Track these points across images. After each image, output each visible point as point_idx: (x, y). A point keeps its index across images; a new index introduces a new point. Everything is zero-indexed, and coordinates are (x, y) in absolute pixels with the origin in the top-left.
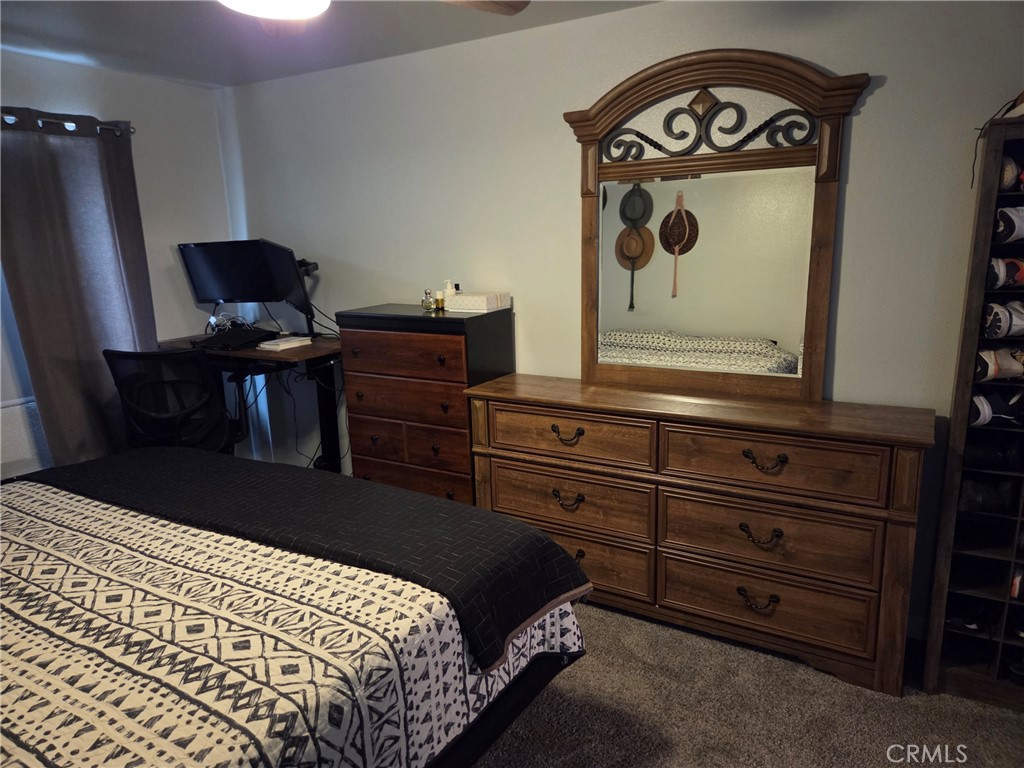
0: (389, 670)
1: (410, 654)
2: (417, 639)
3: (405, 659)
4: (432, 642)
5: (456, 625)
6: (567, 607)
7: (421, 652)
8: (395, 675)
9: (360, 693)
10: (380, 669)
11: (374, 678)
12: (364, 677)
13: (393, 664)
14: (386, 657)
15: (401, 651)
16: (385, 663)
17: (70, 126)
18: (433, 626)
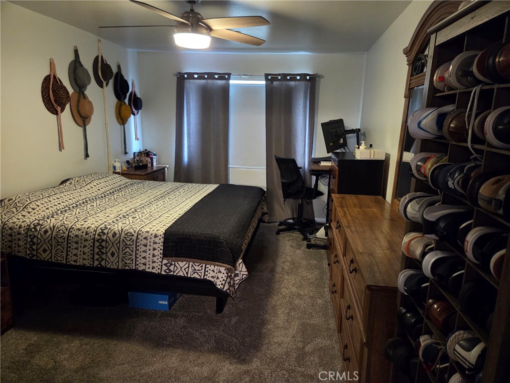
0: (133, 235)
1: (142, 236)
2: (147, 235)
3: (139, 236)
4: (151, 238)
5: (163, 240)
6: (222, 269)
7: (145, 238)
8: (134, 238)
9: (123, 234)
10: (131, 233)
11: (128, 234)
12: (126, 232)
13: (136, 235)
14: (135, 232)
15: (140, 234)
16: (133, 233)
17: (298, 78)
18: (153, 235)
